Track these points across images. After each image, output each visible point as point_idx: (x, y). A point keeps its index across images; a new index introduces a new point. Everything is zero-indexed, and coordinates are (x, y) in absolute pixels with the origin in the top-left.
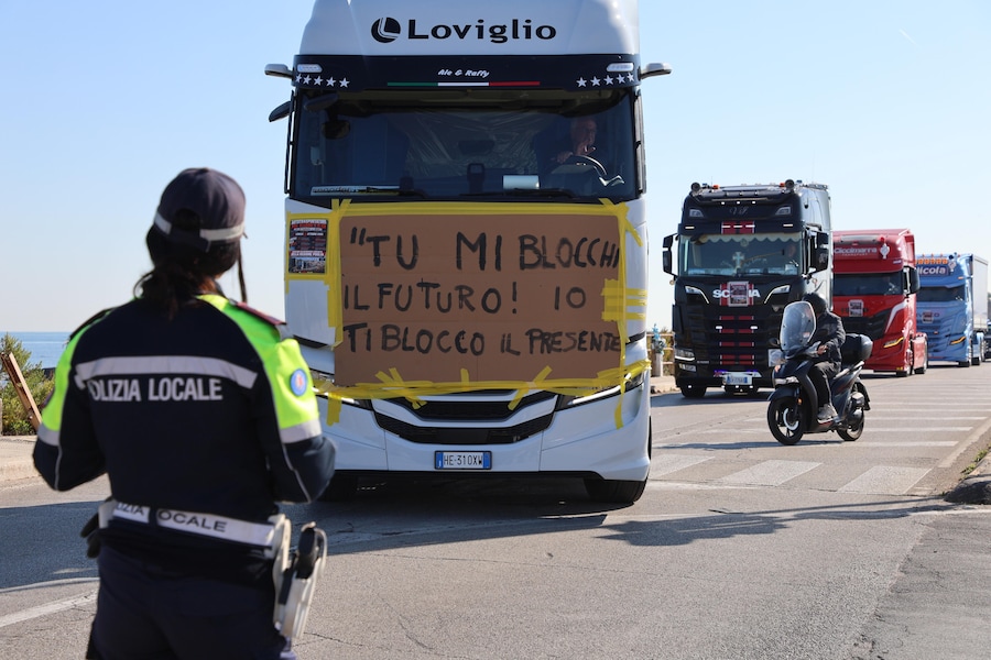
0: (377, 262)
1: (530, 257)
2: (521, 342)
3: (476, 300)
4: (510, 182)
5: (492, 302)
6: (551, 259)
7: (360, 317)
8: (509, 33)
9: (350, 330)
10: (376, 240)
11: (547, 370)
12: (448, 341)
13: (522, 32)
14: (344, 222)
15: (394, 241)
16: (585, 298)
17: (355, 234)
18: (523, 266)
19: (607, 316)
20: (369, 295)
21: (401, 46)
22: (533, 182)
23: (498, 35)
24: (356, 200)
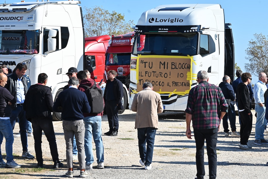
0: (145, 67)
1: (173, 67)
2: (171, 84)
3: (163, 75)
4: (173, 51)
5: (166, 76)
6: (177, 67)
7: (142, 78)
8: (174, 21)
9: (140, 80)
10: (145, 63)
11: (176, 90)
12: (157, 83)
13: (177, 20)
14: (140, 59)
15: (148, 63)
16: (183, 76)
17: (142, 61)
18: (172, 68)
19: (188, 79)
20: (144, 74)
21: (154, 24)
22: (176, 51)
23: (172, 21)
24: (142, 54)
